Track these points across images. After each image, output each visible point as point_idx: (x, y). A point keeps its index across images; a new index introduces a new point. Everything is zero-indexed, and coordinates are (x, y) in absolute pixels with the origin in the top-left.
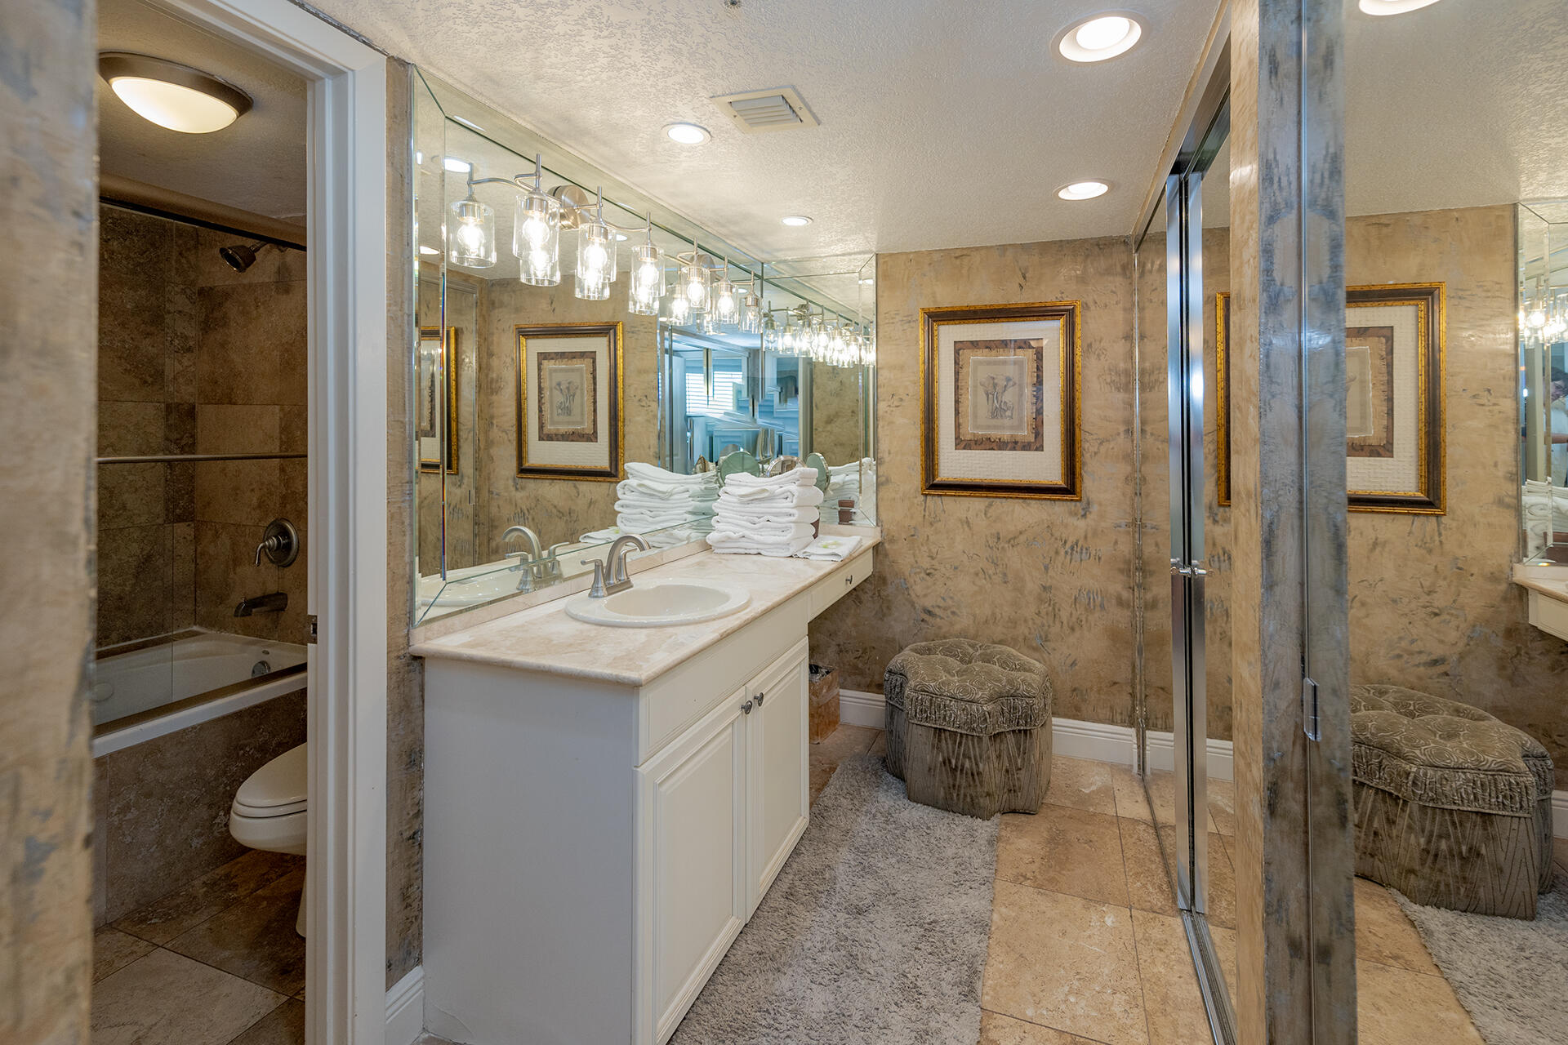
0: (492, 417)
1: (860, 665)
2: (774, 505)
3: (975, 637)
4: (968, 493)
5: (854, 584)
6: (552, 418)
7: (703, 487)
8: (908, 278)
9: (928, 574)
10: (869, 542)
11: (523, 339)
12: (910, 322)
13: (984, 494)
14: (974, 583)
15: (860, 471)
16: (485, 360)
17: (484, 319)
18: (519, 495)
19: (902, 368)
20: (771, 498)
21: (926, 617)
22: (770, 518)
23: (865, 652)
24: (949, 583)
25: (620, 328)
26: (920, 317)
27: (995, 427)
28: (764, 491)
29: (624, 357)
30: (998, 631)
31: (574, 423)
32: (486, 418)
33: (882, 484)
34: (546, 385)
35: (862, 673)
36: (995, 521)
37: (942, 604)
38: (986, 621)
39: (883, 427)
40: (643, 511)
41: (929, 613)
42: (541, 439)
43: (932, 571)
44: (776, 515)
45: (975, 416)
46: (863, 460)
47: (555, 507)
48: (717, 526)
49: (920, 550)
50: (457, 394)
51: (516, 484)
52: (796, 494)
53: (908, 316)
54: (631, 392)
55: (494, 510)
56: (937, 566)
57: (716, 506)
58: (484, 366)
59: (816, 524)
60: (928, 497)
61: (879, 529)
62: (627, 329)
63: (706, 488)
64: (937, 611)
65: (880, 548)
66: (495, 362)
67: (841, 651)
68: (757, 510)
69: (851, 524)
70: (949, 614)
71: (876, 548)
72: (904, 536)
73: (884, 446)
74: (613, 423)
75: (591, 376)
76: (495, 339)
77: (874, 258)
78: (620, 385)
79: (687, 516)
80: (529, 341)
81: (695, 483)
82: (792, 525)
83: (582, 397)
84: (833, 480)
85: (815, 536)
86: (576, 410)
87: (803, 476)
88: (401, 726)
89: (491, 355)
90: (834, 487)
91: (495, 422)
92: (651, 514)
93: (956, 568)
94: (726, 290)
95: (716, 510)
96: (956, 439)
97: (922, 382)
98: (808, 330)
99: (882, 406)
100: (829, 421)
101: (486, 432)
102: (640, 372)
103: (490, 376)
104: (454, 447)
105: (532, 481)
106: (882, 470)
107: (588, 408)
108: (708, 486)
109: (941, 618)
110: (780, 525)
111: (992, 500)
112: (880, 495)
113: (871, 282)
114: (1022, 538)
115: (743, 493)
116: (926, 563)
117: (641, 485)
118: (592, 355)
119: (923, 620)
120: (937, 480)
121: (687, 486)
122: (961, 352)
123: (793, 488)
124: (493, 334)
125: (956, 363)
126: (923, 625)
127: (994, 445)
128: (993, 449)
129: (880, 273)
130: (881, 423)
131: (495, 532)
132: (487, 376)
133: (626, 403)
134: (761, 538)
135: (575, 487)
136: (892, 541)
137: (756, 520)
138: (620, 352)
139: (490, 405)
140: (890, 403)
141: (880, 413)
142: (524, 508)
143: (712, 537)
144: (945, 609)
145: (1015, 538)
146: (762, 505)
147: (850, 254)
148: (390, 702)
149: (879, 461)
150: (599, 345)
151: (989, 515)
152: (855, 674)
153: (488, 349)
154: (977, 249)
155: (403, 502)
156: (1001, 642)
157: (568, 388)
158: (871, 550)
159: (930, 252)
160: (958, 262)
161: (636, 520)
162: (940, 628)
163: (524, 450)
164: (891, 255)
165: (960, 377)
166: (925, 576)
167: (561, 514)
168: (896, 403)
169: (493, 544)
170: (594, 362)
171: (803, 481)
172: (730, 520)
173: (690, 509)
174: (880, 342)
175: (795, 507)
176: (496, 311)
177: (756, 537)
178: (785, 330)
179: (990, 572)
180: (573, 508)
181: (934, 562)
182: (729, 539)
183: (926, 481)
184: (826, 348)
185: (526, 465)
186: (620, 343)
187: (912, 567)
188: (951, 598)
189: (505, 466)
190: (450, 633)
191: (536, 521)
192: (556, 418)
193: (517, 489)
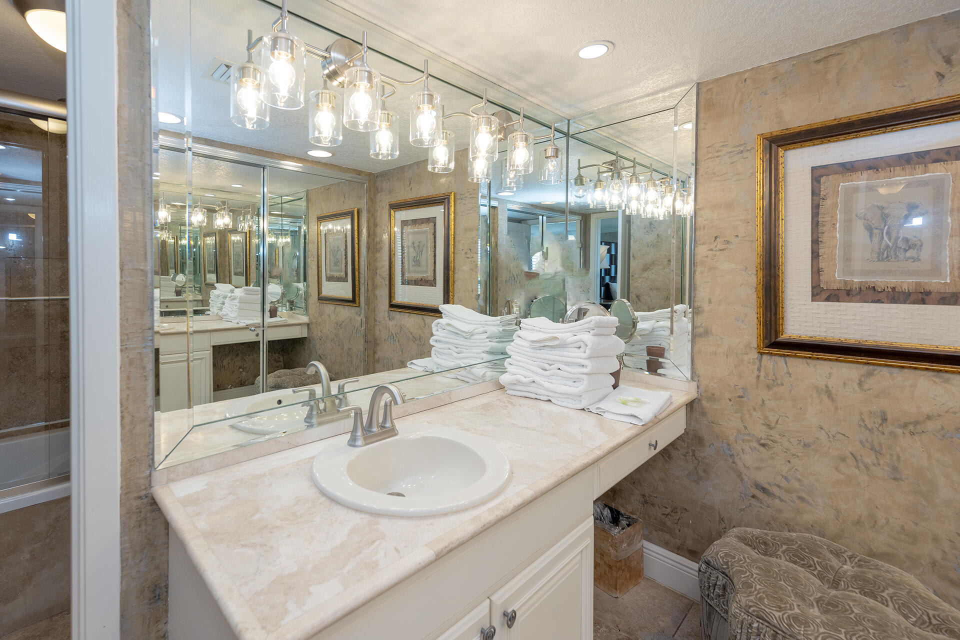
0: (376, 269)
1: (669, 523)
2: (565, 353)
3: (835, 538)
4: (834, 356)
5: (659, 449)
6: (409, 268)
7: (501, 329)
8: (741, 102)
9: (763, 445)
10: (681, 398)
11: (392, 212)
12: (742, 152)
13: (864, 359)
14: (837, 469)
15: (672, 318)
16: (372, 229)
17: (372, 200)
18: (391, 323)
19: (729, 206)
20: (563, 346)
21: (759, 494)
22: (561, 366)
23: (674, 510)
24: (795, 461)
25: (452, 197)
26: (758, 147)
27: (884, 273)
28: (555, 338)
29: (455, 219)
30: (881, 542)
31: (421, 272)
32: (373, 270)
33: (700, 335)
34: (405, 244)
35: (670, 532)
36: (877, 396)
37: (784, 484)
38: (858, 522)
39: (702, 273)
40: (450, 346)
41: (764, 490)
42: (403, 284)
43: (770, 443)
44: (568, 364)
45: (847, 259)
46: (676, 307)
47: (411, 333)
48: (510, 369)
49: (751, 415)
50: (359, 253)
51: (389, 315)
52: (590, 345)
53: (740, 146)
54: (459, 246)
55: (377, 332)
56: (776, 437)
57: (510, 348)
58: (371, 233)
59: (616, 375)
60: (765, 357)
61: (694, 384)
62: (458, 197)
63: (503, 330)
64: (774, 490)
65: (695, 405)
66: (378, 230)
67: (646, 502)
68: (547, 357)
69: (660, 375)
70: (795, 498)
71: (691, 406)
72: (727, 395)
73: (703, 293)
74: (446, 272)
75: (432, 236)
76: (378, 213)
77: (694, 91)
78: (452, 242)
79: (484, 355)
80: (396, 213)
81: (494, 325)
82: (584, 376)
83: (427, 252)
84: (640, 325)
85: (615, 387)
86: (423, 263)
87: (599, 325)
88: (143, 563)
89: (376, 225)
90: (641, 333)
91: (378, 272)
92: (457, 350)
93: (806, 445)
94: (522, 141)
95: (510, 353)
96: (813, 288)
97: (759, 221)
98: (617, 181)
99: (702, 251)
100: (646, 268)
101: (373, 279)
102: (466, 230)
103: (376, 240)
104: (357, 289)
105: (398, 313)
106: (699, 320)
107: (431, 261)
108: (507, 328)
109: (782, 500)
110: (571, 376)
111: (871, 367)
112: (696, 348)
113: (690, 126)
114: (930, 425)
115: (534, 339)
116: (760, 431)
117: (449, 325)
118: (432, 221)
119: (753, 496)
120: (783, 337)
121: (487, 328)
122: (822, 180)
123: (587, 337)
124: (377, 211)
125: (815, 193)
126: (753, 501)
127: (882, 296)
128: (879, 301)
129: (702, 102)
130: (699, 269)
131: (378, 348)
132: (374, 240)
133: (456, 256)
134: (551, 386)
135: (423, 319)
136: (712, 398)
137: (547, 367)
138: (452, 216)
139: (376, 260)
140: (712, 246)
141: (699, 258)
142: (394, 333)
143: (504, 379)
144: (788, 491)
145: (916, 423)
146: (554, 352)
147: (663, 90)
148: (122, 543)
149: (696, 311)
150: (437, 211)
151: (866, 387)
152: (662, 530)
153: (374, 222)
154: (854, 42)
155: (144, 348)
156: (884, 556)
157: (419, 246)
158: (684, 408)
159: (774, 65)
160: (820, 66)
161: (445, 354)
162: (779, 511)
163: (393, 291)
164: (717, 80)
165: (822, 211)
166: (758, 447)
167: (415, 339)
168: (719, 247)
169: (377, 356)
170: (435, 225)
171: (599, 330)
172: (521, 364)
173: (487, 349)
174: (700, 179)
175: (589, 358)
176: (379, 194)
177: (546, 384)
178: (596, 187)
179: (868, 460)
180: (422, 335)
181: (771, 432)
182: (519, 383)
183: (765, 338)
184: (638, 199)
185: (394, 302)
186: (452, 209)
187: (739, 432)
188: (799, 480)
189: (384, 304)
190: (198, 474)
191: (400, 342)
192: (411, 268)
193: (390, 319)
